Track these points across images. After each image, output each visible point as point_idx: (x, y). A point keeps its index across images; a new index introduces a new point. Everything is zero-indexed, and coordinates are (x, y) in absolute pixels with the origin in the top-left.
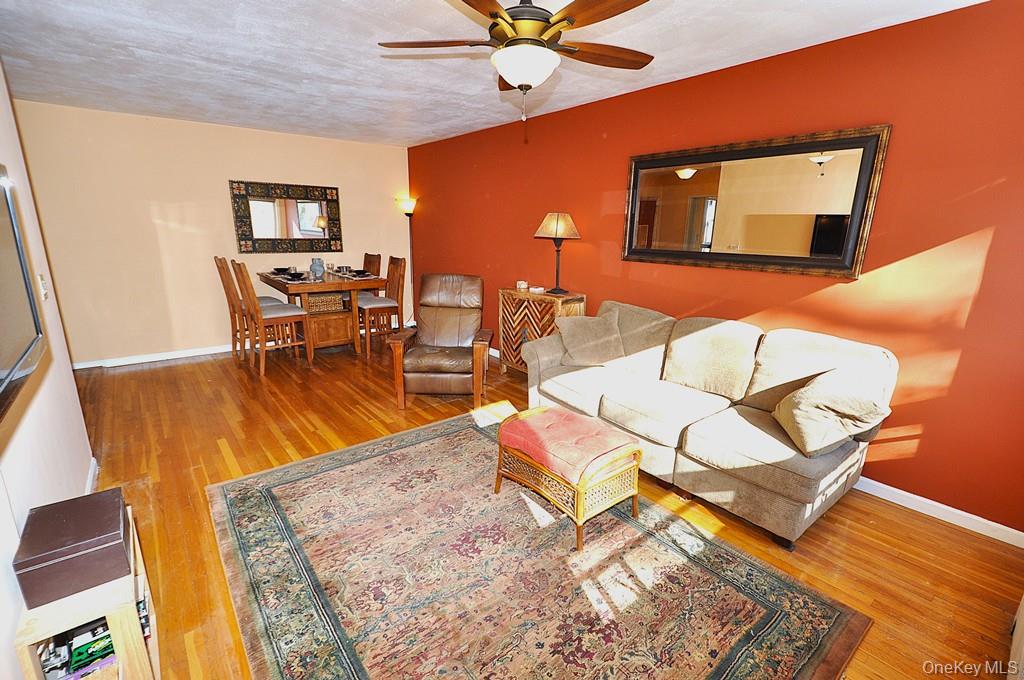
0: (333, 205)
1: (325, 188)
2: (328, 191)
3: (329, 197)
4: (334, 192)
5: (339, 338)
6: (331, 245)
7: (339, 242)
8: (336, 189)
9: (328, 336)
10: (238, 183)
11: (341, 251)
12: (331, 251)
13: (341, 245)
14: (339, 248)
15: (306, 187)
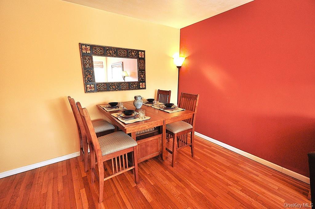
0: (142, 61)
1: (138, 51)
2: (140, 53)
3: (140, 56)
4: (143, 53)
5: (153, 152)
6: (140, 86)
7: (144, 84)
8: (144, 51)
9: (147, 152)
10: (86, 45)
11: (145, 88)
12: (140, 89)
13: (145, 85)
14: (144, 87)
15: (127, 50)
